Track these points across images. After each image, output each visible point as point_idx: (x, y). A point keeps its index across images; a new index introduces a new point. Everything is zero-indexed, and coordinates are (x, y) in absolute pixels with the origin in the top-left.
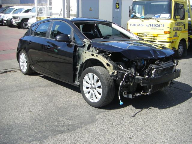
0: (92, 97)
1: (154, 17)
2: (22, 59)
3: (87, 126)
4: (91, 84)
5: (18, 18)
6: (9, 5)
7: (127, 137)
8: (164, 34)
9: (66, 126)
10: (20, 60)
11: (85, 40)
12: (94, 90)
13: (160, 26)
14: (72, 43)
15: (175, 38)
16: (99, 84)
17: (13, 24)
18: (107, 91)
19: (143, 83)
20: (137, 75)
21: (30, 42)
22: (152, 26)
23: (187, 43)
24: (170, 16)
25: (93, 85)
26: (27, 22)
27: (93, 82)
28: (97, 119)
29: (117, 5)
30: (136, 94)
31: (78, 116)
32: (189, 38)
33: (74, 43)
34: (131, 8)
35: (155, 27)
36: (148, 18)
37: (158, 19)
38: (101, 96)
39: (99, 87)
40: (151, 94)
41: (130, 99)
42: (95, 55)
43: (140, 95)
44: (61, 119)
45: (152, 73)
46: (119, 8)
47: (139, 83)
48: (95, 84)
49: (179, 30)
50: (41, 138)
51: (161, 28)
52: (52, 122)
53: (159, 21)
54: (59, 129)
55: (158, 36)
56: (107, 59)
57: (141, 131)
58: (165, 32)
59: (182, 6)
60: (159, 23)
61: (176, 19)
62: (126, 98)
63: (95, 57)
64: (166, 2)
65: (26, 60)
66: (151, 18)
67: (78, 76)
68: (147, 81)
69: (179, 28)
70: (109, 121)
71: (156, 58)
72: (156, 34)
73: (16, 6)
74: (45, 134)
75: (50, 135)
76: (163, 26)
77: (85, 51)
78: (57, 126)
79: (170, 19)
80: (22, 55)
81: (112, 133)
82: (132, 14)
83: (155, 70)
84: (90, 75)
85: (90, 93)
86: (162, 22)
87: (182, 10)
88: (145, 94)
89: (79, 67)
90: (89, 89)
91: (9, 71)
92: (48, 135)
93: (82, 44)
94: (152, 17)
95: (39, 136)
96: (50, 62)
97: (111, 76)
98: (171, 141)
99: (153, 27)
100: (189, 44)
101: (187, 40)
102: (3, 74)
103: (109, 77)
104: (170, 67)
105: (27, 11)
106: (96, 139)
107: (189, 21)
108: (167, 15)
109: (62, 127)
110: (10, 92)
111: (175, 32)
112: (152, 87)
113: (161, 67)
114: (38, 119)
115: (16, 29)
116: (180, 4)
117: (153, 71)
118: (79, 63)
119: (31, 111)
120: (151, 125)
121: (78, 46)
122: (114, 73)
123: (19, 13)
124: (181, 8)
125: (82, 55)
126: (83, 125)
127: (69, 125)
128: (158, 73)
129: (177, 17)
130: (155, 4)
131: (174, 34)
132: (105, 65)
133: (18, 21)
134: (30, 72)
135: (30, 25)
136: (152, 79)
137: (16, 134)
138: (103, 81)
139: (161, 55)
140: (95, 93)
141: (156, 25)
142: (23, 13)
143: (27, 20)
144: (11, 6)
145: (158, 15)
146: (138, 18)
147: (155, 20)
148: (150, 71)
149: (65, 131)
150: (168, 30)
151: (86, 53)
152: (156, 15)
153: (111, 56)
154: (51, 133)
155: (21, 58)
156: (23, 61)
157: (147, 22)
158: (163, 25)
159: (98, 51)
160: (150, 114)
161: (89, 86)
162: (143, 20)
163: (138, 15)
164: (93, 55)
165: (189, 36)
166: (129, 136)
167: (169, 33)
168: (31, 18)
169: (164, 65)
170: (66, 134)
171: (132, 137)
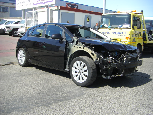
0: (80, 79)
1: (118, 27)
2: (21, 55)
3: (79, 98)
4: (79, 69)
5: (10, 28)
6: (1, 18)
7: (109, 103)
8: (126, 39)
9: (63, 97)
10: (19, 55)
11: (74, 38)
12: (81, 73)
13: (122, 33)
14: (63, 40)
15: (134, 43)
16: (86, 68)
17: (6, 32)
18: (92, 73)
19: (118, 67)
20: (113, 61)
21: (29, 41)
22: (116, 33)
23: (142, 47)
24: (130, 26)
25: (80, 70)
26: (17, 31)
27: (80, 67)
28: (85, 93)
29: (88, 19)
30: (112, 75)
31: (71, 91)
32: (144, 43)
33: (65, 40)
34: (100, 20)
35: (119, 34)
36: (113, 28)
37: (121, 28)
38: (87, 77)
39: (85, 71)
40: (123, 76)
41: (108, 79)
42: (82, 47)
43: (115, 76)
44: (58, 93)
45: (124, 60)
46: (89, 21)
47: (115, 67)
48: (82, 69)
49: (137, 37)
50: (47, 104)
51: (124, 35)
52: (52, 95)
53: (121, 30)
54: (58, 99)
55: (121, 41)
56: (91, 50)
57: (119, 100)
58: (126, 38)
59: (138, 18)
60: (122, 31)
61: (134, 29)
62: (105, 79)
63: (82, 49)
64: (127, 16)
65: (24, 55)
66: (115, 28)
67: (68, 64)
68: (121, 65)
69: (136, 36)
70: (94, 94)
71: (126, 51)
72: (120, 39)
73: (7, 19)
74: (49, 102)
75: (53, 103)
76: (125, 34)
77: (74, 46)
78: (56, 97)
79: (130, 28)
80: (20, 51)
81: (98, 101)
82: (101, 25)
83: (126, 58)
84: (78, 62)
85: (78, 76)
86: (124, 30)
87: (139, 21)
88: (119, 76)
89: (69, 57)
90: (77, 73)
91: (9, 64)
92: (51, 102)
93: (72, 40)
94: (117, 27)
95: (45, 103)
96: (41, 56)
97: (95, 62)
98: (141, 105)
99: (118, 34)
100: (144, 48)
101: (142, 44)
102: (5, 66)
103: (94, 63)
104: (136, 57)
105: (17, 23)
106: (87, 104)
107: (143, 31)
108: (128, 26)
109: (60, 98)
110: (14, 77)
111: (133, 38)
112: (124, 70)
113: (130, 56)
114: (41, 93)
115: (8, 36)
116: (137, 17)
117: (125, 59)
118: (69, 54)
119: (34, 89)
120: (125, 97)
121: (68, 42)
122: (97, 59)
123: (10, 24)
124: (137, 20)
125: (72, 48)
126: (76, 97)
127: (65, 97)
128: (128, 61)
129: (135, 27)
130: (119, 17)
131: (133, 40)
132: (90, 54)
133: (10, 30)
134: (27, 64)
135: (19, 33)
136: (124, 64)
137: (27, 102)
138: (89, 66)
139: (129, 48)
140: (82, 76)
141: (120, 33)
142: (14, 24)
143: (17, 29)
144: (3, 19)
145: (121, 25)
146: (106, 28)
147: (119, 29)
148: (122, 59)
149: (63, 100)
150: (129, 36)
151: (75, 46)
152: (119, 26)
153: (94, 48)
154: (53, 101)
155: (19, 54)
156: (21, 56)
157: (112, 30)
158: (125, 32)
159: (84, 45)
160: (123, 91)
161: (77, 71)
162: (110, 29)
163: (106, 25)
164: (80, 48)
165: (144, 42)
166: (111, 103)
167: (130, 38)
168: (20, 28)
169: (131, 55)
170: (64, 102)
171: (113, 103)
